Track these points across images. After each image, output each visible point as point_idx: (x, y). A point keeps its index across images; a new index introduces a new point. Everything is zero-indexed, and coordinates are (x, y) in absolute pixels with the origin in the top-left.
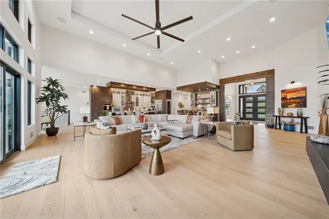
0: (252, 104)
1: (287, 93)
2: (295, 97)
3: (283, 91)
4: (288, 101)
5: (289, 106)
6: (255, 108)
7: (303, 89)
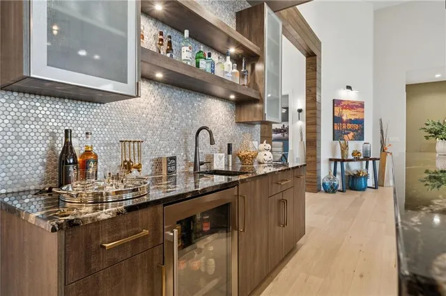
1: (343, 107)
2: (353, 118)
3: (336, 103)
4: (344, 126)
5: (346, 137)
7: (362, 105)
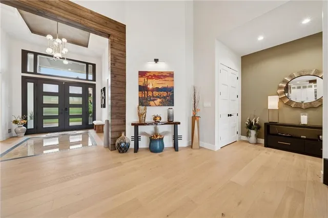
0: (57, 98)
1: (148, 78)
2: (160, 87)
3: (142, 74)
4: (150, 94)
5: (152, 103)
6: (64, 107)
7: (171, 75)
